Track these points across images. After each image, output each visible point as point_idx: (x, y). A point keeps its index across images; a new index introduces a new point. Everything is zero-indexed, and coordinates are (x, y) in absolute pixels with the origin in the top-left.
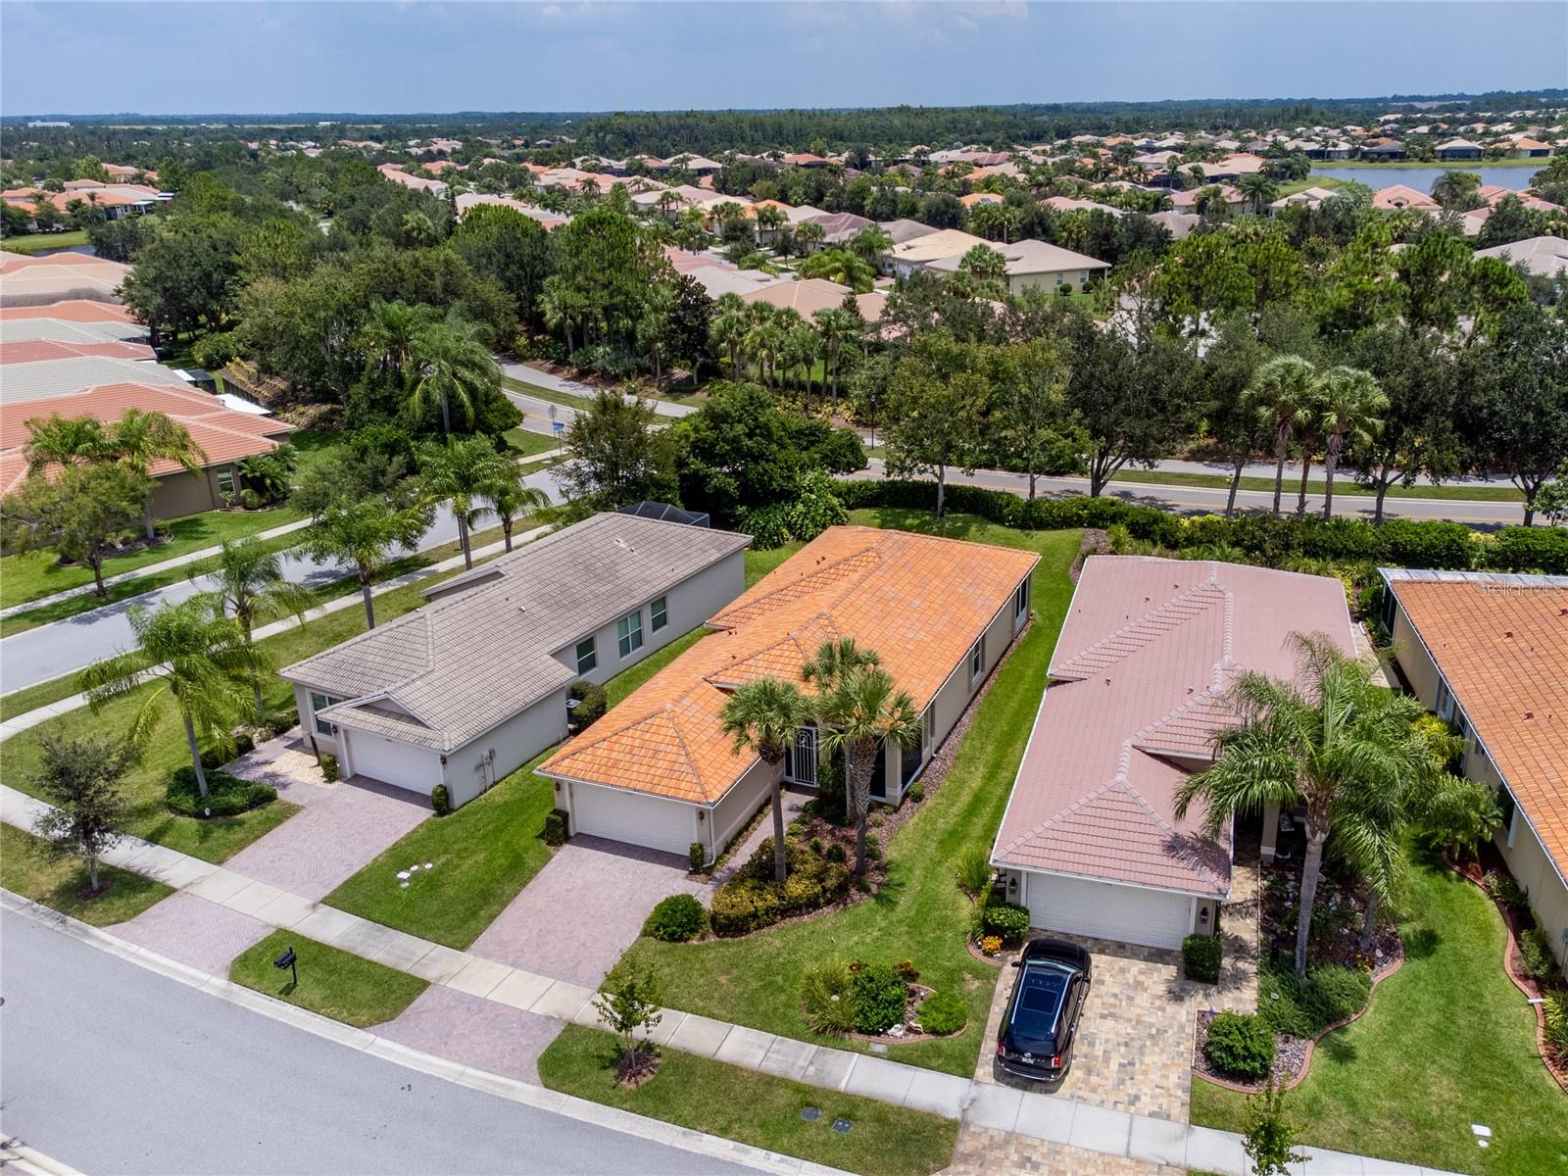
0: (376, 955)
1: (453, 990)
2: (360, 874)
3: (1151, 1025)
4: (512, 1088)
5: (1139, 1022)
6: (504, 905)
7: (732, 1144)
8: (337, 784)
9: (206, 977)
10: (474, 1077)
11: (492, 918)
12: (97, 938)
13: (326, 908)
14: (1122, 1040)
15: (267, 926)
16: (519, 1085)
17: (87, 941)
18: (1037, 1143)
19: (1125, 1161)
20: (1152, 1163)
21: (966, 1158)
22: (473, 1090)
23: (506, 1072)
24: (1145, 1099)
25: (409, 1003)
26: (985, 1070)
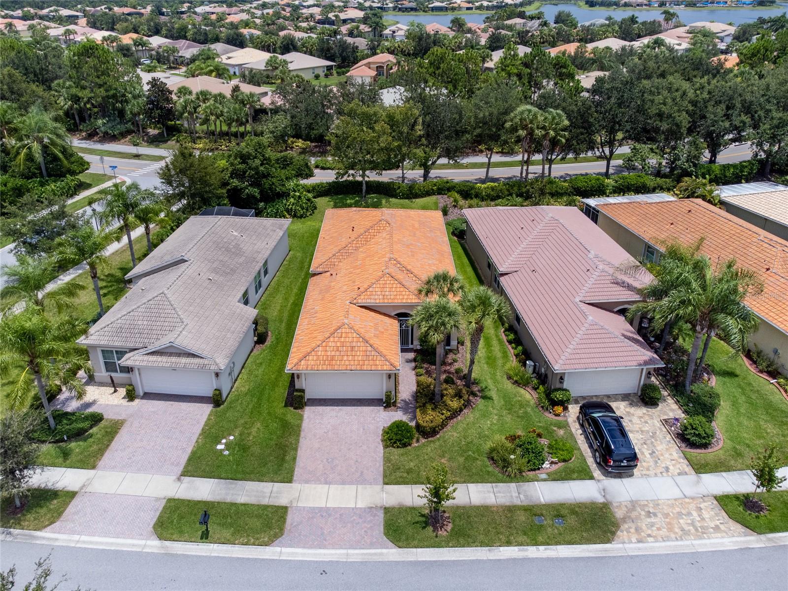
0: (241, 499)
1: (304, 507)
2: (193, 453)
3: (648, 432)
4: (381, 554)
5: (642, 431)
6: (296, 449)
7: (516, 548)
8: (137, 401)
9: (143, 542)
10: (356, 555)
11: (295, 459)
12: (44, 538)
13: (187, 479)
14: (642, 442)
15: (157, 499)
16: (384, 551)
17: (38, 542)
18: (646, 503)
19: (687, 500)
20: (698, 497)
21: (624, 520)
22: (362, 562)
23: (372, 546)
24: (671, 468)
25: (284, 522)
26: (597, 473)
